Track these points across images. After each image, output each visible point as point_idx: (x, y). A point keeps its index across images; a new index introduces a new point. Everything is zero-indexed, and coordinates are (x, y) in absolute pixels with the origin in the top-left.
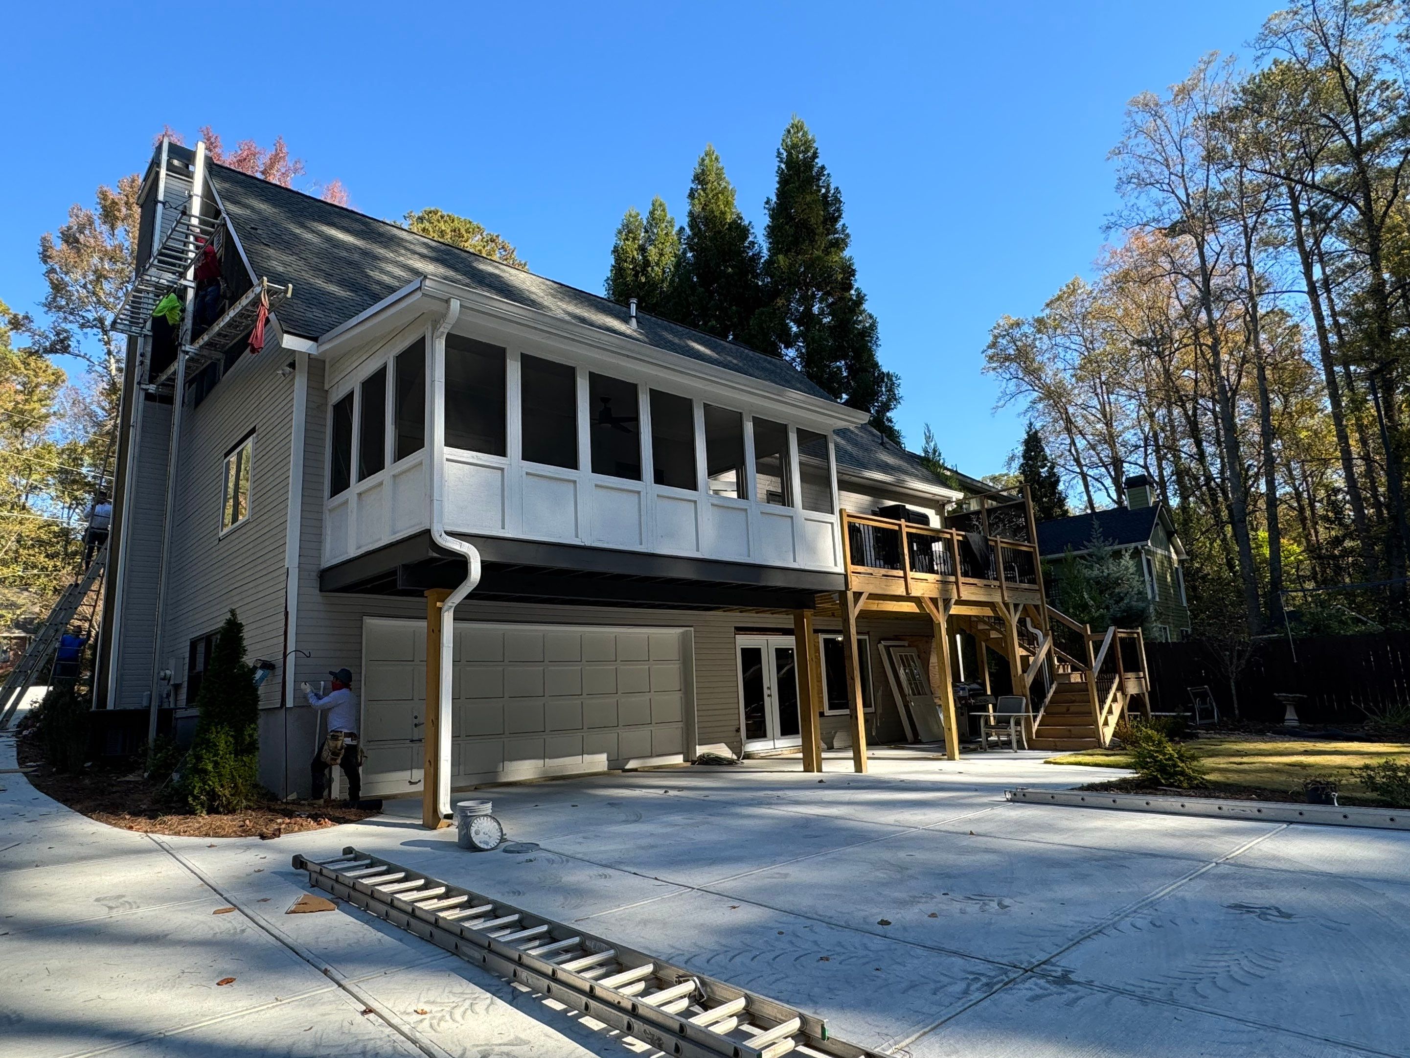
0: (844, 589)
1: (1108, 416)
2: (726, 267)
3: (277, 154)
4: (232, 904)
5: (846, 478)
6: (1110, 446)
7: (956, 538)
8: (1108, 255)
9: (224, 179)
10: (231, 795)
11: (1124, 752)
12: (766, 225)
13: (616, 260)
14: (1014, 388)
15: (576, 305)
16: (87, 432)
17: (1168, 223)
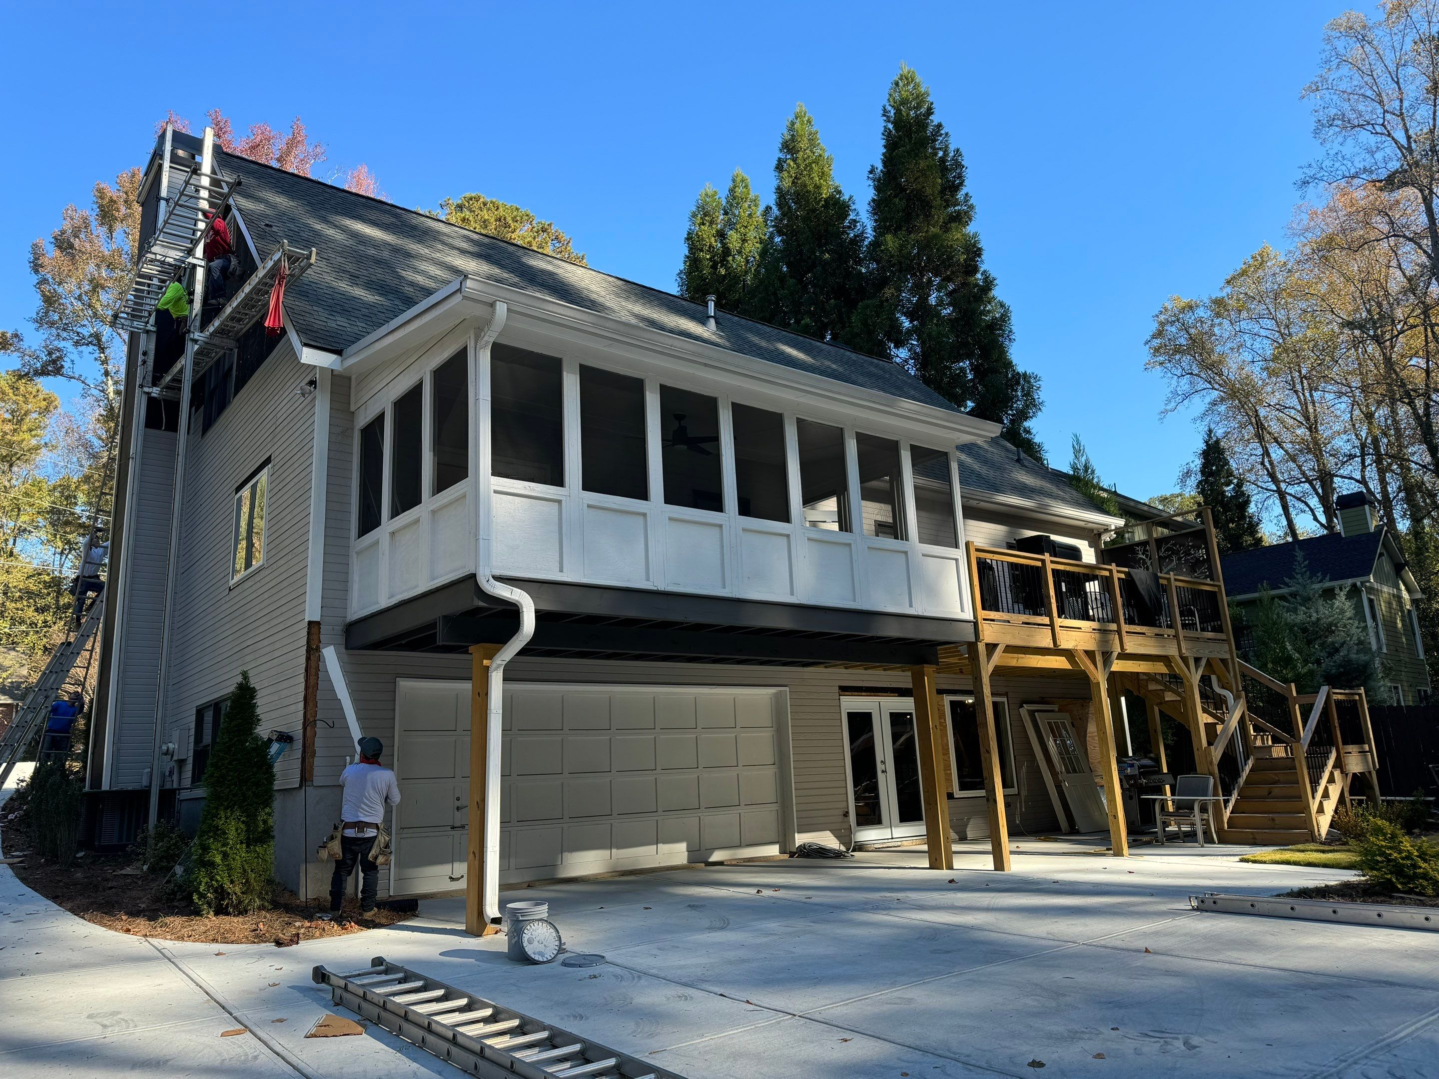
0: (974, 640)
1: (1312, 418)
2: (823, 252)
3: (294, 138)
4: (242, 1024)
5: (974, 503)
6: (1316, 456)
7: (1116, 576)
8: (1305, 217)
9: (234, 169)
10: (243, 893)
11: (1344, 847)
12: (870, 199)
13: (690, 249)
14: (1187, 386)
15: (644, 304)
16: (81, 466)
17: (1383, 174)
